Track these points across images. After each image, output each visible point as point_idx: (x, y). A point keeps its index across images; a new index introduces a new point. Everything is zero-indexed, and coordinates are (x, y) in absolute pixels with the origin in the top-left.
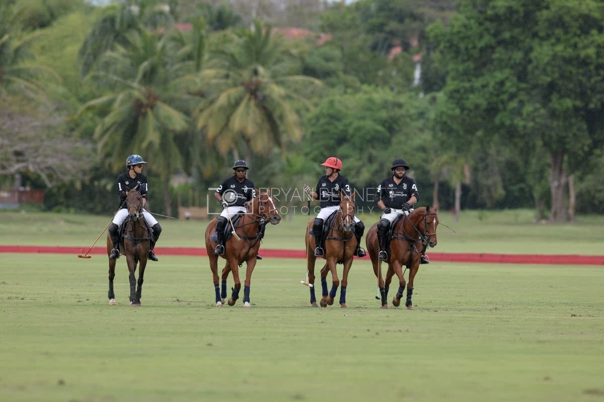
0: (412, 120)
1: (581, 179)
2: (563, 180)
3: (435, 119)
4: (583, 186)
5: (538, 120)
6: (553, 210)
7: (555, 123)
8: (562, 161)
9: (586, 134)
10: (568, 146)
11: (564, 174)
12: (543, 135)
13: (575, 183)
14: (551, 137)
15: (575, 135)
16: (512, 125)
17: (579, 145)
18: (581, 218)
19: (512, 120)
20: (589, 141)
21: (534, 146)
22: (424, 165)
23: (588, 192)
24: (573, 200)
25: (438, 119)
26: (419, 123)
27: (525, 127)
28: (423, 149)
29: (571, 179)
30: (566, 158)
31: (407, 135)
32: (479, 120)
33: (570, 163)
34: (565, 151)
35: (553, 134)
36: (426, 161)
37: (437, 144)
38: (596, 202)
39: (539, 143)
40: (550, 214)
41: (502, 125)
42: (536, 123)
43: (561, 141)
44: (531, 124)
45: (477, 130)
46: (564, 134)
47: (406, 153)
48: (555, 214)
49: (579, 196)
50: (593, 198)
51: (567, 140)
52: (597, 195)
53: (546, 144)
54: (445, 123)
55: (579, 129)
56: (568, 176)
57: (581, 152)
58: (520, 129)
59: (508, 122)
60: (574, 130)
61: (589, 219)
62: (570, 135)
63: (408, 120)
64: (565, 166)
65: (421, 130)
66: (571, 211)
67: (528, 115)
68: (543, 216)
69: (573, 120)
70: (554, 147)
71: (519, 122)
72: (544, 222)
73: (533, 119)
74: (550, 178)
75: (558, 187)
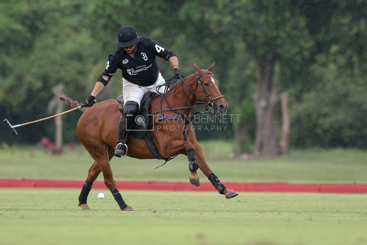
0: (63, 15)
1: (298, 99)
2: (273, 98)
3: (95, 13)
4: (300, 108)
5: (237, 13)
6: (258, 140)
7: (262, 18)
8: (272, 72)
9: (306, 33)
10: (279, 51)
11: (275, 91)
12: (246, 34)
13: (290, 105)
14: (255, 37)
15: (289, 36)
16: (202, 20)
17: (295, 50)
18: (297, 153)
19: (203, 13)
20: (309, 44)
21: (233, 49)
22: (80, 78)
23: (309, 116)
24: (286, 127)
25: (100, 12)
26: (74, 20)
27: (219, 23)
28: (78, 57)
29: (285, 97)
30: (277, 67)
31: (56, 36)
32: (157, 13)
33: (282, 74)
34: (277, 57)
35: (259, 33)
36: (81, 73)
37: (97, 48)
38: (319, 131)
39: (241, 46)
40: (254, 148)
41: (189, 20)
42: (235, 17)
43: (270, 42)
44: (228, 19)
45: (154, 27)
46: (274, 34)
47: (54, 62)
48: (261, 147)
49: (296, 122)
50: (316, 125)
51: (279, 42)
52: (321, 121)
53: (251, 48)
54: (110, 17)
55: (295, 28)
56: (280, 92)
57: (298, 58)
58: (213, 26)
59: (196, 17)
60: (288, 28)
61: (310, 153)
62: (283, 34)
63: (58, 15)
64: (276, 79)
65: (76, 30)
66: (284, 143)
67: (225, 6)
68: (244, 150)
69: (287, 14)
70: (261, 52)
71: (211, 16)
72: (245, 157)
73: (232, 13)
74: (255, 96)
75: (266, 108)
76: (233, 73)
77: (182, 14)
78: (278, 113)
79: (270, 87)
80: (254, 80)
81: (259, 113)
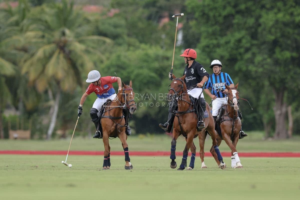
2: (284, 110)
4: (298, 114)
5: (266, 66)
6: (277, 131)
7: (278, 69)
8: (283, 96)
10: (287, 86)
11: (285, 105)
12: (269, 77)
13: (293, 113)
14: (275, 78)
15: (292, 77)
16: (247, 70)
17: (295, 85)
18: (297, 137)
19: (247, 66)
21: (263, 85)
24: (291, 124)
27: (256, 72)
29: (290, 109)
30: (286, 94)
33: (288, 98)
34: (285, 89)
35: (277, 77)
39: (267, 83)
40: (275, 135)
41: (240, 70)
42: (264, 69)
43: (283, 81)
44: (260, 70)
46: (284, 77)
48: (278, 134)
49: (296, 122)
51: (287, 81)
53: (272, 84)
55: (295, 73)
56: (287, 106)
57: (296, 89)
58: (253, 73)
59: (244, 69)
60: (292, 73)
62: (289, 77)
64: (285, 99)
66: (290, 132)
67: (259, 63)
68: (270, 136)
69: (291, 67)
70: (277, 85)
71: (252, 68)
72: (270, 139)
73: (262, 66)
74: (274, 109)
75: (280, 115)
76: (263, 97)
77: (237, 67)
78: (286, 117)
79: (282, 104)
80: (274, 100)
81: (277, 117)
